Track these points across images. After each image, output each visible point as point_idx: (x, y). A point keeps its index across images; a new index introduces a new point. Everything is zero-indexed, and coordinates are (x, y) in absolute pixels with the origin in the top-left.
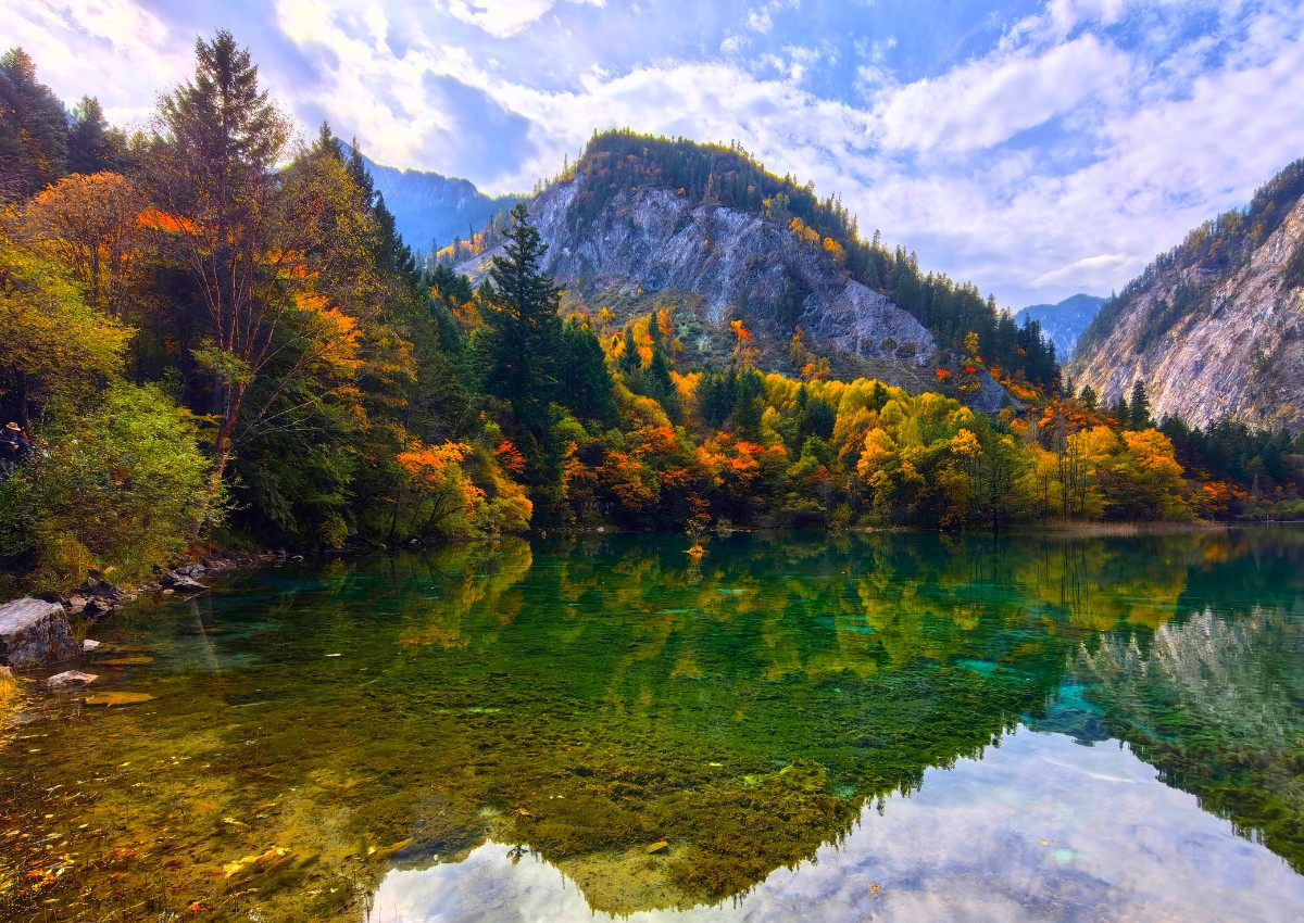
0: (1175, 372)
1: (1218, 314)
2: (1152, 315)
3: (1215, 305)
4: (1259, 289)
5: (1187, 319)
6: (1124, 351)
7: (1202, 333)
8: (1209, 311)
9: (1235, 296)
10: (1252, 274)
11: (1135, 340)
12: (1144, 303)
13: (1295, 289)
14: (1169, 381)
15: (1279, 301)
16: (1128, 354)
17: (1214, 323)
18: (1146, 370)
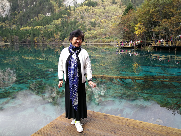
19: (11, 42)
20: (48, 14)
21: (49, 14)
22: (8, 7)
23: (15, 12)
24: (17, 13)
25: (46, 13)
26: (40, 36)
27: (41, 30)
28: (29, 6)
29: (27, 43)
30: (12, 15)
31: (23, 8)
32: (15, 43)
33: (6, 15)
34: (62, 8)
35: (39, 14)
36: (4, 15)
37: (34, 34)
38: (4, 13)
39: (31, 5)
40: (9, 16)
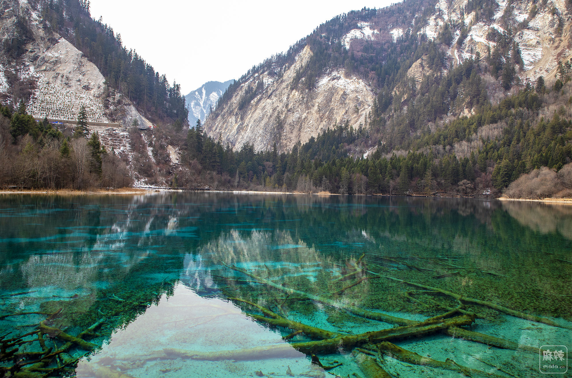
0: (252, 121)
1: (269, 97)
2: (247, 92)
3: (269, 92)
4: (284, 88)
5: (259, 97)
6: (235, 108)
7: (264, 105)
8: (266, 95)
9: (277, 89)
10: (282, 82)
11: (240, 104)
12: (245, 85)
13: (294, 91)
14: (250, 125)
15: (289, 95)
16: (236, 110)
17: (268, 100)
18: (242, 119)
20: (466, 111)
21: (470, 111)
22: (369, 106)
24: (386, 117)
25: (462, 110)
26: (429, 173)
27: (435, 156)
28: (418, 96)
30: (373, 123)
31: (403, 104)
32: (357, 195)
33: (360, 125)
36: (356, 127)
37: (412, 169)
38: (357, 121)
40: (367, 127)
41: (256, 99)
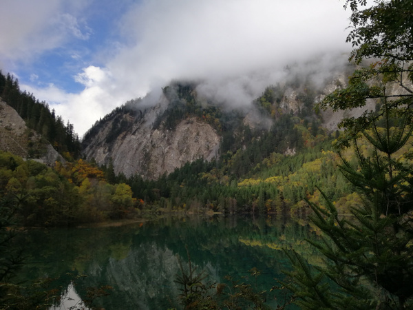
0: (120, 152)
1: (134, 134)
2: (113, 129)
3: (134, 130)
4: (146, 128)
5: (124, 133)
6: (103, 141)
7: (129, 140)
8: (131, 132)
9: (139, 128)
10: (144, 122)
11: (106, 138)
12: (110, 124)
13: (156, 130)
14: (118, 156)
15: (152, 133)
16: (104, 143)
17: (133, 137)
18: (110, 150)
19: (224, 210)
20: (289, 151)
22: (216, 144)
23: (228, 152)
24: (231, 153)
25: (286, 150)
26: (278, 197)
27: (279, 184)
28: (253, 139)
29: (251, 213)
30: (222, 157)
31: (242, 144)
32: (231, 213)
33: (212, 159)
34: (319, 136)
35: (272, 152)
36: (209, 159)
37: (265, 194)
38: (208, 155)
39: (256, 137)
40: (218, 159)
41: (122, 135)
